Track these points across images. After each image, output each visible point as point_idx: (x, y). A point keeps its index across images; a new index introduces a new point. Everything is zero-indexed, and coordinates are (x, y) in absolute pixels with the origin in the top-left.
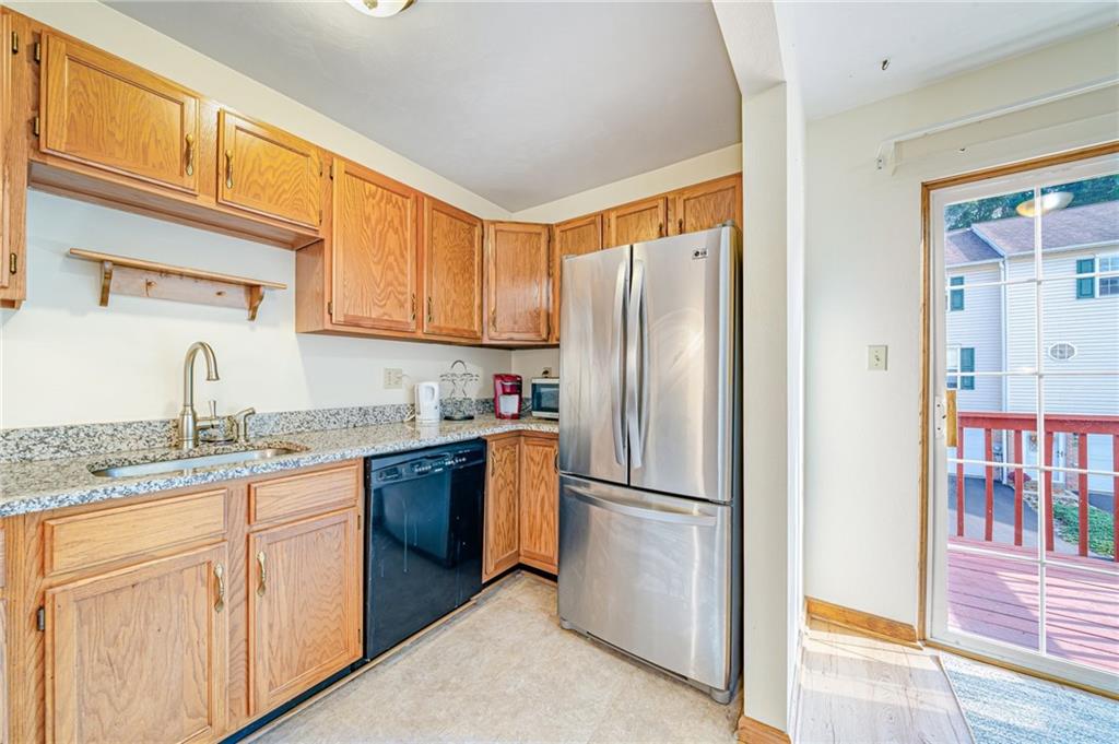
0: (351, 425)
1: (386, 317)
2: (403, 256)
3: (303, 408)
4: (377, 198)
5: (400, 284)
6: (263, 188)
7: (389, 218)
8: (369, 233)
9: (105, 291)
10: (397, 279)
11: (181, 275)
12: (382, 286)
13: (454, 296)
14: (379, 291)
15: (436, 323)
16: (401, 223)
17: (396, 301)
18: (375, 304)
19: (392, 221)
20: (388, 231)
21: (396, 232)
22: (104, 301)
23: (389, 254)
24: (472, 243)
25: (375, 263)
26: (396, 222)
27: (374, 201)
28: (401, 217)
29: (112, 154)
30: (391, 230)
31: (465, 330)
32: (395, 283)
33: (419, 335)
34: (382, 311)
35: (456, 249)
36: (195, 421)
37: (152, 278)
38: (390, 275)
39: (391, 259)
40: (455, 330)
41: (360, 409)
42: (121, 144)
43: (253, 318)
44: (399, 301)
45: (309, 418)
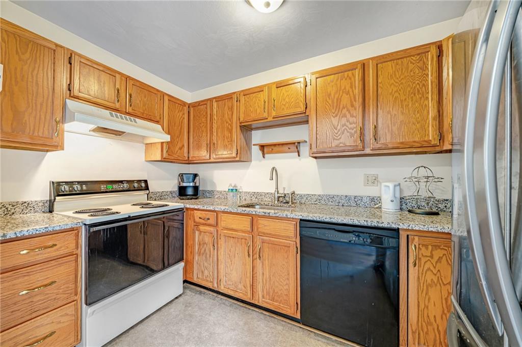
0: (341, 204)
1: (341, 145)
2: (352, 106)
3: (317, 193)
4: (335, 81)
5: (351, 124)
6: (285, 105)
7: (343, 88)
8: (330, 102)
9: (264, 154)
10: (348, 121)
11: (279, 145)
12: (339, 128)
13: (401, 117)
14: (336, 132)
15: (382, 141)
16: (351, 87)
17: (348, 134)
18: (334, 139)
19: (345, 88)
20: (342, 95)
21: (348, 93)
22: (264, 157)
23: (344, 108)
24: (424, 68)
25: (334, 117)
26: (348, 88)
27: (333, 84)
28: (351, 83)
29: (250, 116)
30: (344, 95)
31: (414, 142)
32: (348, 124)
33: (368, 151)
34: (339, 141)
35: (404, 81)
36: (278, 193)
37: (273, 147)
38: (344, 120)
39: (345, 111)
40: (402, 143)
41: (346, 196)
42: (252, 112)
43: (299, 155)
44: (350, 133)
45: (320, 198)
